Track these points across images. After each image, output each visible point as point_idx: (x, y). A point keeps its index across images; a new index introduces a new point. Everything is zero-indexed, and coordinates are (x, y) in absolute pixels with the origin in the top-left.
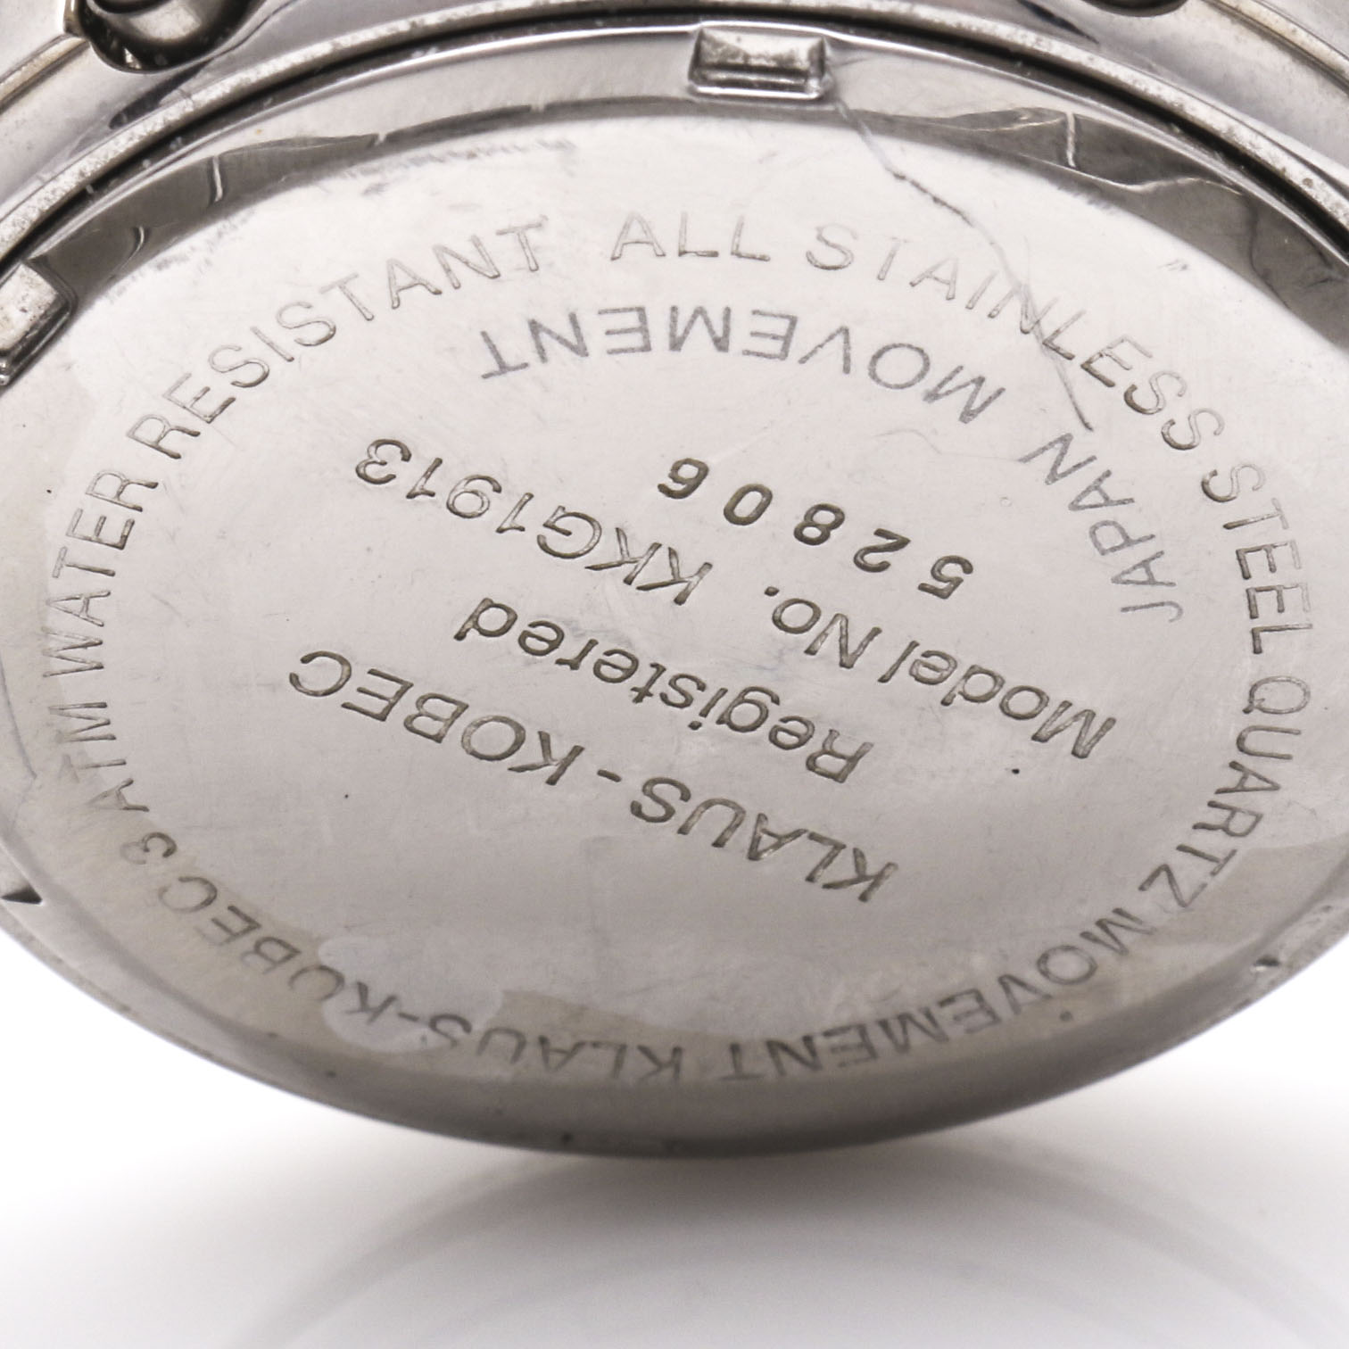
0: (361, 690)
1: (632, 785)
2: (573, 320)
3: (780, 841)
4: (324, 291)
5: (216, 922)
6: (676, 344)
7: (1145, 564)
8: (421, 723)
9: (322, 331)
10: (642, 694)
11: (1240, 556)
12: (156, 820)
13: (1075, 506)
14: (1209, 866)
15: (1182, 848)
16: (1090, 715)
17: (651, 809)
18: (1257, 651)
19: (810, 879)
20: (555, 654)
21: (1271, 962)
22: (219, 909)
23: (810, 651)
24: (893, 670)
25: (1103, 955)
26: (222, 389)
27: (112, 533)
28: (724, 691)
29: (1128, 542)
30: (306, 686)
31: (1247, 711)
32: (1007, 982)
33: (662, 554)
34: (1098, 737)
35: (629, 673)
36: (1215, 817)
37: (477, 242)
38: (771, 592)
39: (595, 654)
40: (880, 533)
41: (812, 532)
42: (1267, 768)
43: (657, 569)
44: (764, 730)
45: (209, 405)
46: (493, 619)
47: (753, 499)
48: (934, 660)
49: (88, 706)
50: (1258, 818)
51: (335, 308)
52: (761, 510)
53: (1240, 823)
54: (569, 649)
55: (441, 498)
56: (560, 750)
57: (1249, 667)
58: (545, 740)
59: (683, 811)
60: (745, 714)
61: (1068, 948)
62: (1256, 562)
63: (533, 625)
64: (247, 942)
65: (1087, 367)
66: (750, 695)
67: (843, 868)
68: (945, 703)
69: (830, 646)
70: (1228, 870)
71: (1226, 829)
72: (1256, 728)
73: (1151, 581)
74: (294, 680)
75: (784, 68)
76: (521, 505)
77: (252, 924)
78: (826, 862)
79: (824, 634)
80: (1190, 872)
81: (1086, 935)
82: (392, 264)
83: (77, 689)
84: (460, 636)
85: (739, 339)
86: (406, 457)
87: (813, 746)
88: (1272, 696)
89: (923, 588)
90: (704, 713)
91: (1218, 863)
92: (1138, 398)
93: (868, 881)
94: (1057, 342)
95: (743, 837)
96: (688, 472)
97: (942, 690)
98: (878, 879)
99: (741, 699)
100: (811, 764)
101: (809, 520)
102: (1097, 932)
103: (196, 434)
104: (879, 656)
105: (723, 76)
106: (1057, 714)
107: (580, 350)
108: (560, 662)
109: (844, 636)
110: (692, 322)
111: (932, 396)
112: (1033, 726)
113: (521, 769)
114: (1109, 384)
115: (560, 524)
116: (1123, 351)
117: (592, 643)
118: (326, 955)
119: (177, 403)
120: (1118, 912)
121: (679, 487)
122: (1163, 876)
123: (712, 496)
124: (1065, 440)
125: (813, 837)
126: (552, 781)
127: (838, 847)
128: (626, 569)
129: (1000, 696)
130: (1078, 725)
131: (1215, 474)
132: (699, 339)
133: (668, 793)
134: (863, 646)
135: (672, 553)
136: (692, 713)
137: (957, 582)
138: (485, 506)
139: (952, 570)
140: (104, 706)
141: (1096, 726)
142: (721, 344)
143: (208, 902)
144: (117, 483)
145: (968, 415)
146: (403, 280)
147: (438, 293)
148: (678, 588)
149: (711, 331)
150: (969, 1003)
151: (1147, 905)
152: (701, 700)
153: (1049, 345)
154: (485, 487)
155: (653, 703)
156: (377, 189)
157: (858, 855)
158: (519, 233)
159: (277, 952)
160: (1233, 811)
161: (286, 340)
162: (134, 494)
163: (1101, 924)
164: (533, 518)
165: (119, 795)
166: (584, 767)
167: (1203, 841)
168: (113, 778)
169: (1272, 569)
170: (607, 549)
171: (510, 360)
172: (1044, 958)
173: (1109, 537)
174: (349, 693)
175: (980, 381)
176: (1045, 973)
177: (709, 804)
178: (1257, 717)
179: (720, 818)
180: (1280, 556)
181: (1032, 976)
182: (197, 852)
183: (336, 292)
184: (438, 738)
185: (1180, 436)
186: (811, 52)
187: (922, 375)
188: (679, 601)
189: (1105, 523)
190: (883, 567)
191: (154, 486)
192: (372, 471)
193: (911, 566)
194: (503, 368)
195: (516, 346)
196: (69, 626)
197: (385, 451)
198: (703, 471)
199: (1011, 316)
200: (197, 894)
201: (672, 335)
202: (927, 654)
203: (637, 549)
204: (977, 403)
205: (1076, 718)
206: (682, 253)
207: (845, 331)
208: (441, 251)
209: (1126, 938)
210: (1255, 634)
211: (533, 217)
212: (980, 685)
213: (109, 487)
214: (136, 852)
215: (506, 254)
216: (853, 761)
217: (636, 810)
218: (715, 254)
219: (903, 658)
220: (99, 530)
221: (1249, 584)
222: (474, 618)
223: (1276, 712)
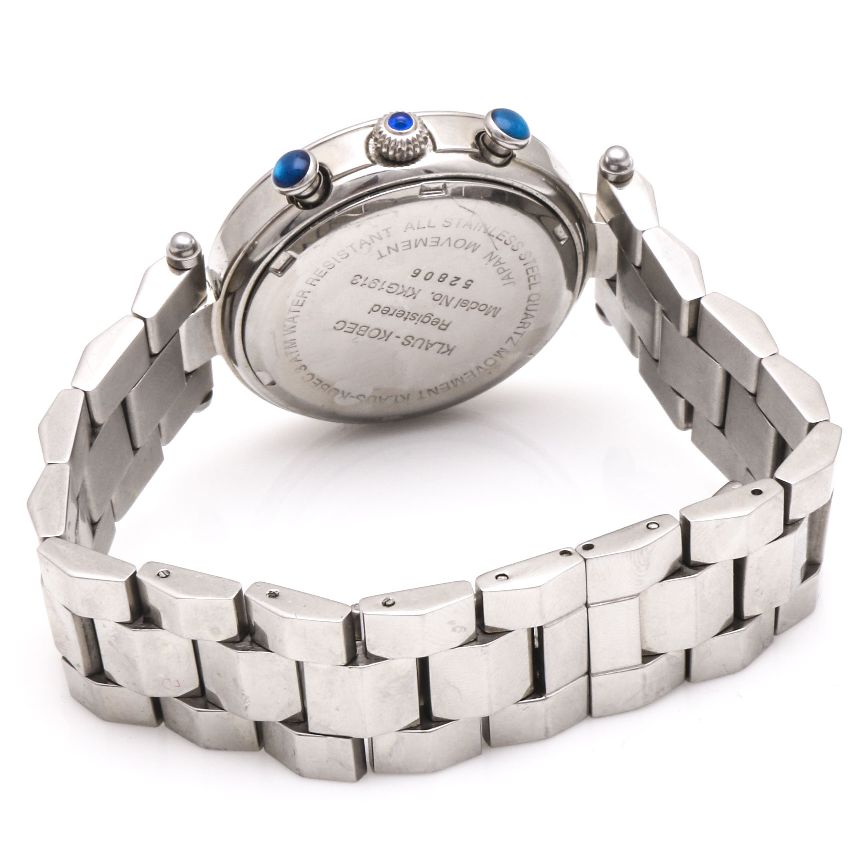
0: (348, 328)
1: (402, 339)
2: (396, 245)
3: (432, 345)
4: (347, 247)
5: (314, 383)
6: (416, 246)
7: (508, 275)
8: (360, 333)
9: (346, 255)
10: (405, 319)
11: (527, 271)
12: (303, 363)
13: (494, 266)
14: (520, 336)
15: (515, 333)
16: (496, 308)
17: (406, 343)
18: (530, 289)
19: (438, 352)
20: (389, 313)
21: (531, 354)
22: (315, 380)
23: (440, 304)
24: (456, 306)
25: (498, 358)
26: (325, 270)
27: (300, 303)
28: (422, 315)
29: (505, 271)
30: (337, 328)
31: (528, 302)
32: (478, 368)
33: (411, 289)
34: (498, 312)
35: (403, 315)
36: (521, 325)
37: (378, 233)
38: (433, 293)
39: (397, 312)
40: (455, 278)
41: (441, 280)
42: (533, 313)
43: (410, 292)
44: (430, 322)
45: (322, 274)
46: (376, 308)
47: (430, 275)
48: (465, 302)
49: (292, 340)
50: (530, 324)
51: (350, 251)
52: (431, 277)
53: (526, 325)
54: (391, 312)
55: (367, 285)
56: (388, 333)
57: (528, 293)
58: (385, 332)
59: (412, 342)
60: (426, 319)
61: (491, 358)
62: (530, 271)
63: (385, 308)
64: (319, 386)
65: (497, 238)
66: (428, 315)
67: (445, 349)
68: (467, 310)
69: (444, 303)
70: (524, 336)
71: (524, 327)
72: (530, 305)
73: (509, 278)
74: (335, 328)
75: (437, 189)
76: (383, 284)
77: (321, 382)
78: (441, 348)
79: (442, 301)
80: (516, 337)
81: (495, 355)
82: (361, 240)
83: (289, 337)
84: (369, 313)
85: (429, 243)
86: (361, 277)
87: (439, 324)
88: (533, 298)
89: (464, 287)
90: (418, 320)
91: (521, 334)
92: (507, 242)
93: (450, 350)
94: (491, 234)
95: (424, 346)
96: (417, 271)
97: (466, 308)
98: (451, 350)
99: (426, 316)
100: (439, 328)
101: (441, 277)
102: (497, 354)
103: (319, 280)
104: (454, 303)
105: (426, 193)
106: (490, 309)
107: (397, 250)
108: (390, 315)
109: (447, 300)
110: (419, 242)
111: (466, 248)
112: (484, 312)
113: (380, 339)
114: (501, 240)
115: (391, 286)
116: (505, 234)
117: (396, 310)
118: (336, 386)
119: (316, 274)
120: (502, 349)
121: (415, 275)
122: (510, 340)
123: (422, 275)
124: (492, 253)
125: (439, 343)
126: (386, 340)
127: (444, 344)
128: (404, 293)
129: (478, 308)
130: (494, 310)
131: (522, 254)
132: (421, 244)
133: (409, 339)
134: (451, 301)
135: (413, 288)
136: (415, 321)
137: (470, 285)
138: (376, 285)
139: (469, 283)
140: (295, 340)
141: (497, 310)
142: (425, 245)
143: (312, 378)
144: (302, 293)
145: (473, 251)
146: (363, 242)
147: (370, 244)
148: (414, 296)
149: (423, 243)
150: (470, 374)
151: (508, 346)
152: (417, 318)
153: (490, 235)
154: (376, 281)
155: (408, 320)
156: (359, 226)
157: (448, 345)
158: (387, 230)
159: (325, 387)
160: (525, 323)
161: (339, 258)
162: (306, 295)
163: (498, 352)
164: (385, 286)
165: (296, 358)
166: (392, 337)
167: (520, 331)
168: (294, 355)
169: (533, 272)
170: (400, 290)
171: (383, 255)
172: (485, 362)
173: (501, 271)
174: (345, 329)
175: (476, 244)
176: (486, 365)
177: (418, 340)
178: (530, 303)
179: (420, 342)
180: (535, 269)
181: (483, 366)
182: (312, 368)
183: (349, 248)
184: (363, 335)
185: (515, 248)
186: (443, 186)
187: (465, 244)
188: (414, 298)
189: (499, 268)
190: (455, 284)
191: (309, 292)
192: (354, 282)
193: (461, 283)
194: (382, 257)
195: (384, 252)
196: (290, 324)
197: (356, 278)
198: (420, 271)
199: (482, 230)
200: (310, 377)
201: (416, 244)
202: (464, 301)
203: (406, 289)
204: (475, 248)
205: (493, 309)
206: (418, 228)
207: (449, 239)
208: (370, 236)
209: (502, 354)
210: (530, 286)
211: (389, 226)
212: (474, 305)
213: (300, 294)
214: (298, 370)
215: (384, 234)
216: (447, 326)
217: (403, 344)
218: (424, 227)
219: (458, 302)
220: (298, 303)
221: (529, 275)
222: (372, 309)
223: (534, 301)
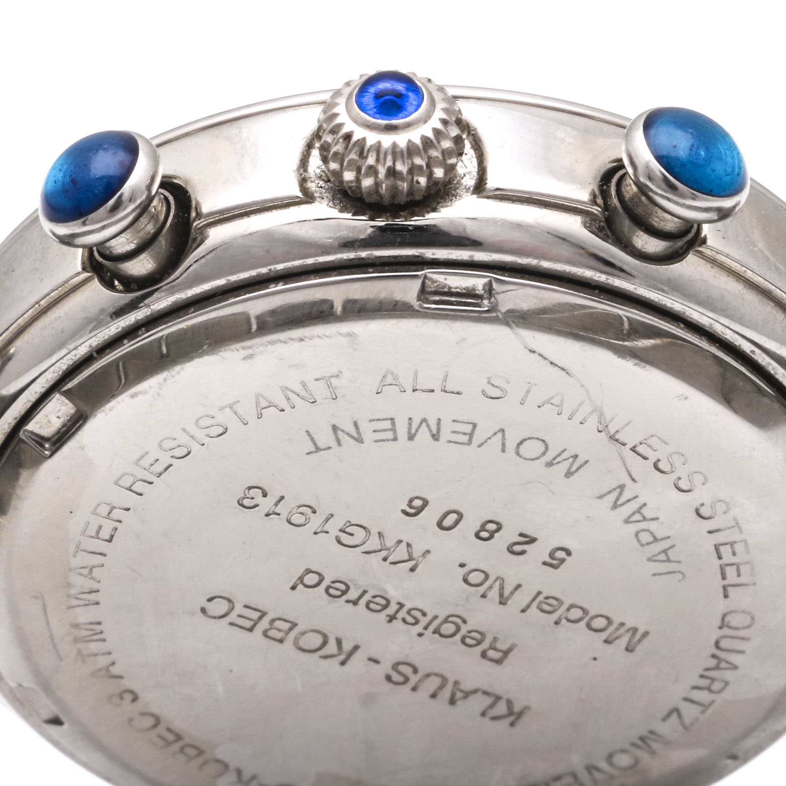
0: (239, 616)
1: (385, 668)
2: (356, 424)
3: (467, 695)
4: (222, 409)
5: (160, 737)
6: (411, 437)
7: (665, 551)
8: (272, 633)
9: (221, 430)
10: (392, 618)
11: (717, 548)
12: (127, 683)
13: (627, 521)
14: (700, 708)
15: (686, 699)
16: (635, 630)
17: (396, 677)
18: (726, 596)
19: (483, 714)
20: (345, 598)
21: (734, 757)
22: (161, 729)
23: (484, 596)
24: (528, 606)
25: (643, 756)
26: (165, 460)
27: (105, 534)
28: (436, 617)
29: (656, 540)
30: (211, 613)
31: (720, 628)
32: (591, 769)
33: (403, 546)
34: (640, 641)
35: (385, 607)
36: (705, 683)
37: (304, 384)
38: (462, 565)
39: (367, 597)
40: (521, 535)
41: (484, 534)
42: (734, 658)
43: (401, 553)
44: (458, 638)
45: (159, 468)
46: (311, 579)
47: (453, 517)
48: (551, 601)
49: (91, 623)
50: (727, 683)
51: (227, 417)
52: (457, 523)
53: (716, 686)
54: (353, 594)
55: (284, 516)
56: (347, 646)
57: (721, 605)
58: (339, 642)
59: (414, 679)
60: (449, 628)
61: (624, 751)
62: (725, 551)
63: (333, 582)
64: (176, 747)
65: (633, 449)
66: (451, 619)
67: (501, 708)
68: (557, 623)
69: (494, 594)
70: (710, 710)
71: (709, 689)
72: (725, 637)
73: (669, 560)
74: (203, 610)
75: (470, 293)
76: (327, 520)
77: (179, 737)
78: (492, 706)
79: (491, 587)
80: (690, 712)
81: (634, 745)
82: (258, 396)
83: (84, 615)
84: (293, 588)
85: (445, 434)
86: (265, 495)
87: (485, 645)
88: (734, 620)
89: (545, 563)
90: (426, 628)
91: (705, 707)
92: (661, 466)
93: (515, 715)
94: (617, 437)
95: (446, 693)
96: (418, 503)
97: (555, 616)
98: (520, 715)
99: (446, 621)
100: (484, 655)
101: (483, 528)
102: (640, 743)
103: (151, 483)
104: (521, 598)
105: (437, 298)
106: (617, 629)
107: (359, 440)
108: (348, 601)
109: (502, 588)
110: (420, 426)
111: (550, 464)
112: (604, 635)
113: (326, 657)
114: (645, 458)
115: (349, 530)
116: (653, 442)
117: (365, 592)
118: (220, 753)
119: (141, 467)
120: (651, 732)
121: (413, 511)
122: (675, 715)
123: (430, 516)
124: (622, 487)
125: (485, 693)
126: (343, 663)
127: (498, 698)
128: (384, 554)
129: (586, 620)
130: (630, 634)
131: (703, 505)
132: (424, 434)
133: (407, 670)
134: (512, 593)
135: (409, 545)
136: (419, 628)
137: (563, 561)
138: (308, 521)
139: (561, 554)
140: (99, 623)
141: (638, 636)
142: (435, 437)
143: (155, 726)
144: (108, 509)
145: (569, 474)
146: (264, 403)
147: (283, 410)
148: (411, 563)
149: (430, 430)
150: (569, 780)
151: (666, 729)
152: (424, 621)
153: (612, 438)
154: (307, 511)
155: (398, 623)
156: (250, 357)
157: (509, 703)
158: (326, 380)
159: (192, 752)
160: (713, 680)
161: (200, 434)
162: (117, 514)
163: (642, 739)
164: (334, 527)
165: (107, 669)
166: (358, 657)
167: (697, 695)
168: (103, 661)
169: (734, 554)
170: (373, 543)
171: (321, 445)
172: (609, 758)
173: (645, 537)
174: (233, 617)
175: (576, 457)
176: (611, 764)
177: (428, 676)
178: (726, 631)
179: (434, 683)
180: (739, 548)
181: (603, 765)
183: (228, 409)
184: (281, 641)
185: (683, 485)
186: (484, 286)
187: (544, 454)
188: (412, 570)
189: (643, 530)
190: (523, 553)
191: (128, 510)
192: (246, 502)
193: (538, 552)
194: (318, 449)
195: (325, 437)
196: (81, 583)
197: (253, 492)
198: (426, 503)
199: (592, 423)
200: (149, 722)
201: (409, 432)
202: (547, 598)
203: (390, 543)
204: (574, 469)
205: (628, 631)
206: (414, 391)
207: (503, 431)
208: (285, 389)
209: (655, 746)
210: (725, 588)
211: (334, 371)
212: (576, 614)
213: (104, 510)
214: (116, 700)
215: (320, 391)
216: (506, 653)
217: (389, 678)
218: (433, 391)
219: (534, 600)
220: (98, 532)
221: (721, 562)
222: (301, 579)
223: (737, 629)
